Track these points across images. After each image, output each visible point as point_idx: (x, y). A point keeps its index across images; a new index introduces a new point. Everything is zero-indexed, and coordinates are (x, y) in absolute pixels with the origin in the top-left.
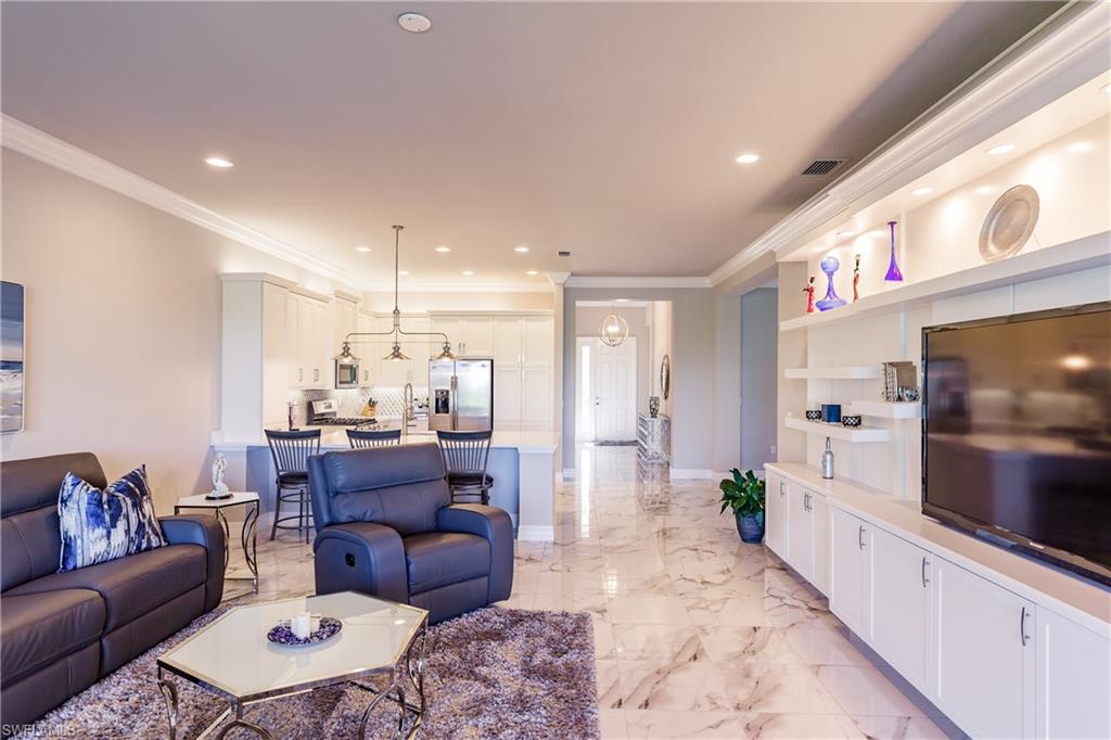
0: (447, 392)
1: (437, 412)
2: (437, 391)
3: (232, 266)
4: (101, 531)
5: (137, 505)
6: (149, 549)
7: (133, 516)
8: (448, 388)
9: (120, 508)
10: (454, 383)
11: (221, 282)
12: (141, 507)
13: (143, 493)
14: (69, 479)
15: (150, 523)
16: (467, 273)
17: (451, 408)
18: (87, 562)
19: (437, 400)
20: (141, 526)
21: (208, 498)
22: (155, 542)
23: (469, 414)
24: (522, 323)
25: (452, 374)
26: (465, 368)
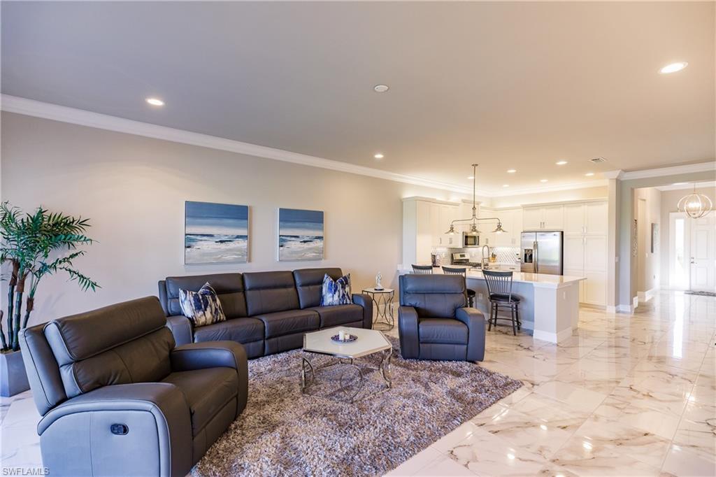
0: (532, 250)
1: (526, 261)
2: (525, 250)
3: (407, 194)
4: (331, 295)
5: (343, 287)
6: (346, 304)
7: (341, 291)
8: (532, 248)
9: (337, 288)
10: (536, 245)
11: (402, 203)
12: (345, 288)
13: (347, 283)
14: (326, 276)
15: (347, 294)
16: (542, 181)
17: (533, 260)
18: (327, 304)
19: (526, 255)
20: (344, 295)
21: (376, 290)
22: (348, 302)
23: (544, 264)
24: (585, 208)
25: (534, 240)
26: (543, 237)
